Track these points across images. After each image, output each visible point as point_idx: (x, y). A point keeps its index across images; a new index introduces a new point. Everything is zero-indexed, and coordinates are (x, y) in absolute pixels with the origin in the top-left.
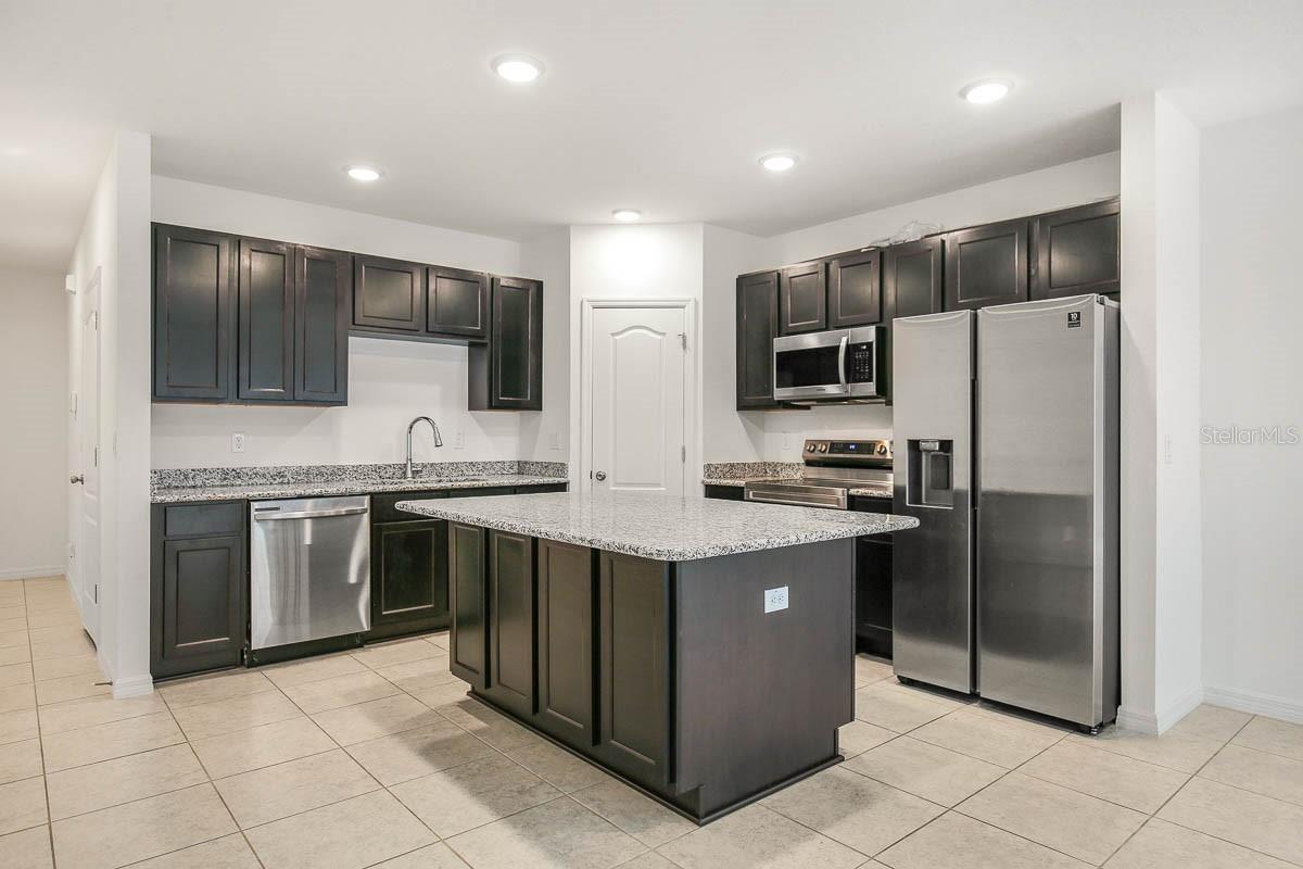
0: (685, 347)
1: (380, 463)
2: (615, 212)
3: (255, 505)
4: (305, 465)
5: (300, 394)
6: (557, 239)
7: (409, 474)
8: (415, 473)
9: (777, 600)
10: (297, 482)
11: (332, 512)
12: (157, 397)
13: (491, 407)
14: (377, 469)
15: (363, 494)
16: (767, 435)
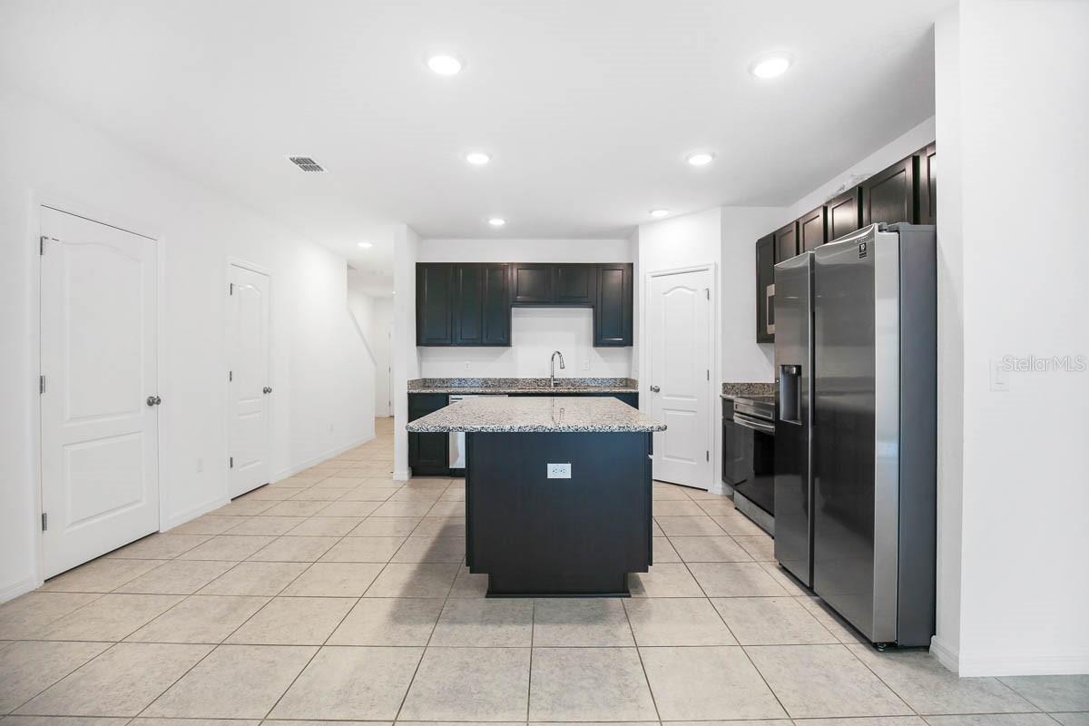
0: (709, 298)
1: (538, 378)
2: (651, 212)
3: (450, 397)
4: (498, 378)
6: (630, 235)
7: (553, 385)
8: (556, 385)
10: (494, 386)
12: (419, 343)
13: (597, 344)
14: (536, 381)
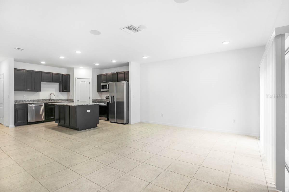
0: (90, 84)
3: (28, 104)
5: (34, 90)
6: (72, 69)
7: (50, 101)
9: (89, 111)
11: (39, 105)
12: (15, 91)
13: (62, 92)
14: (45, 100)
15: (43, 103)
16: (102, 95)
